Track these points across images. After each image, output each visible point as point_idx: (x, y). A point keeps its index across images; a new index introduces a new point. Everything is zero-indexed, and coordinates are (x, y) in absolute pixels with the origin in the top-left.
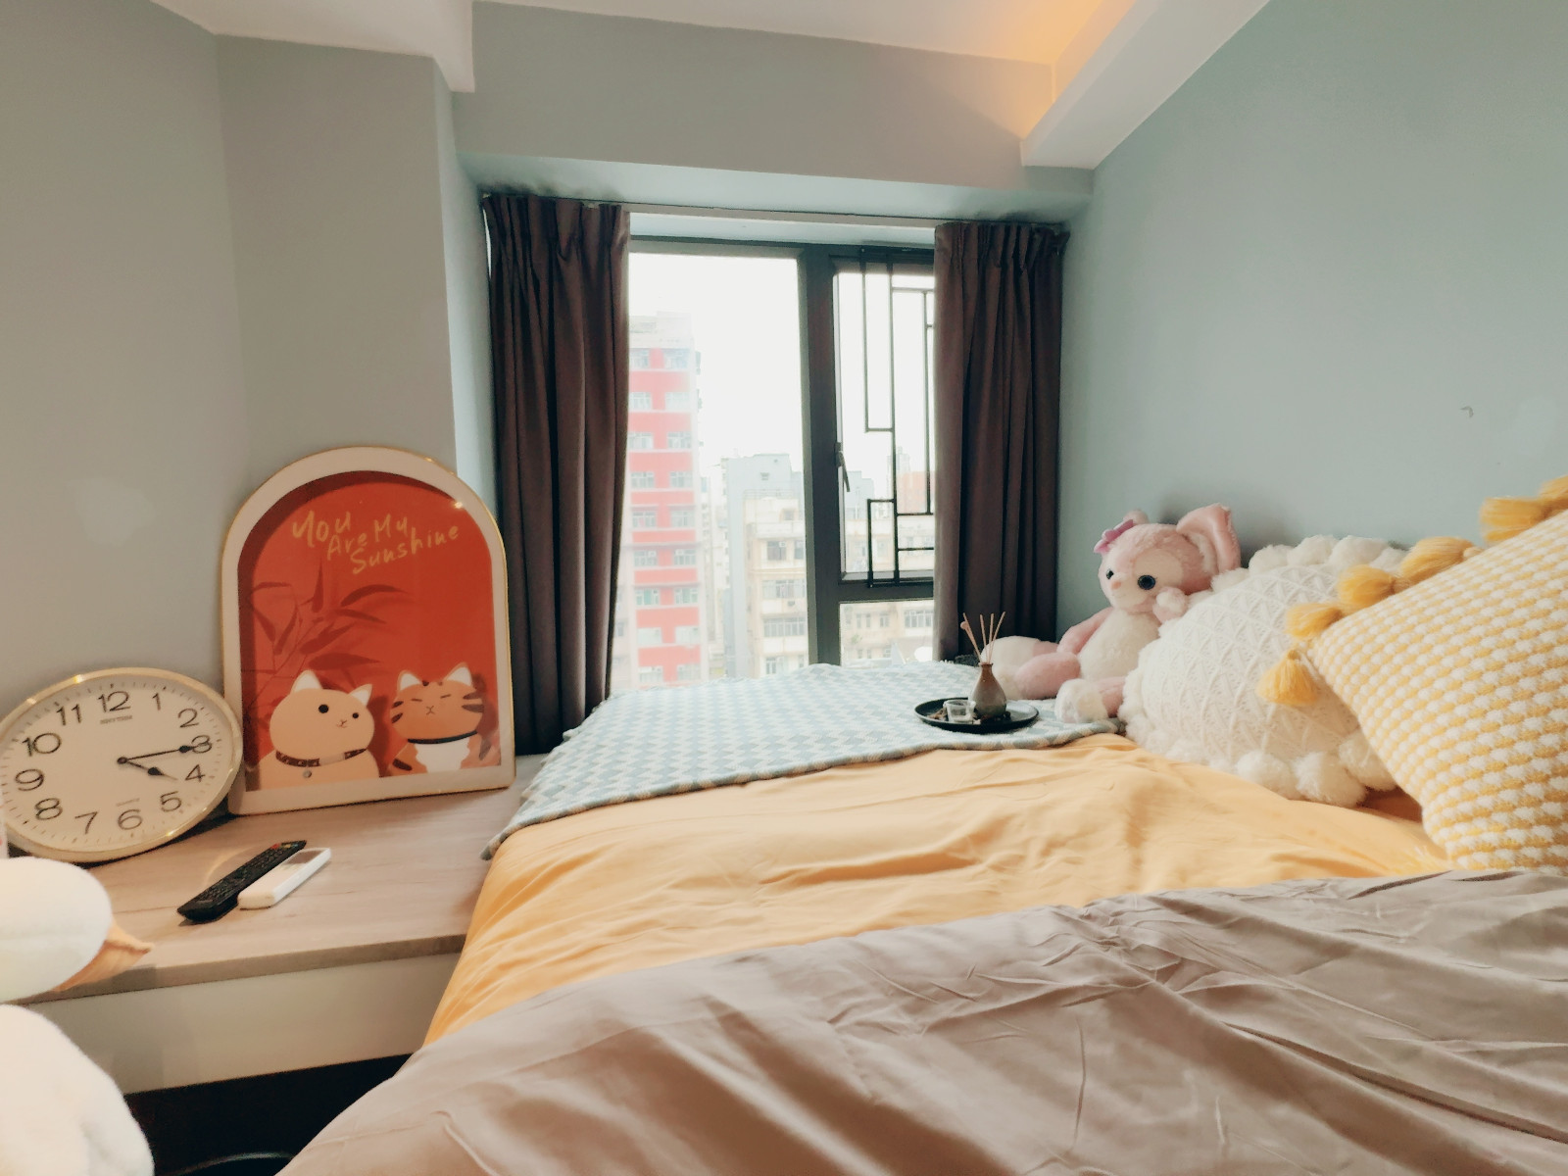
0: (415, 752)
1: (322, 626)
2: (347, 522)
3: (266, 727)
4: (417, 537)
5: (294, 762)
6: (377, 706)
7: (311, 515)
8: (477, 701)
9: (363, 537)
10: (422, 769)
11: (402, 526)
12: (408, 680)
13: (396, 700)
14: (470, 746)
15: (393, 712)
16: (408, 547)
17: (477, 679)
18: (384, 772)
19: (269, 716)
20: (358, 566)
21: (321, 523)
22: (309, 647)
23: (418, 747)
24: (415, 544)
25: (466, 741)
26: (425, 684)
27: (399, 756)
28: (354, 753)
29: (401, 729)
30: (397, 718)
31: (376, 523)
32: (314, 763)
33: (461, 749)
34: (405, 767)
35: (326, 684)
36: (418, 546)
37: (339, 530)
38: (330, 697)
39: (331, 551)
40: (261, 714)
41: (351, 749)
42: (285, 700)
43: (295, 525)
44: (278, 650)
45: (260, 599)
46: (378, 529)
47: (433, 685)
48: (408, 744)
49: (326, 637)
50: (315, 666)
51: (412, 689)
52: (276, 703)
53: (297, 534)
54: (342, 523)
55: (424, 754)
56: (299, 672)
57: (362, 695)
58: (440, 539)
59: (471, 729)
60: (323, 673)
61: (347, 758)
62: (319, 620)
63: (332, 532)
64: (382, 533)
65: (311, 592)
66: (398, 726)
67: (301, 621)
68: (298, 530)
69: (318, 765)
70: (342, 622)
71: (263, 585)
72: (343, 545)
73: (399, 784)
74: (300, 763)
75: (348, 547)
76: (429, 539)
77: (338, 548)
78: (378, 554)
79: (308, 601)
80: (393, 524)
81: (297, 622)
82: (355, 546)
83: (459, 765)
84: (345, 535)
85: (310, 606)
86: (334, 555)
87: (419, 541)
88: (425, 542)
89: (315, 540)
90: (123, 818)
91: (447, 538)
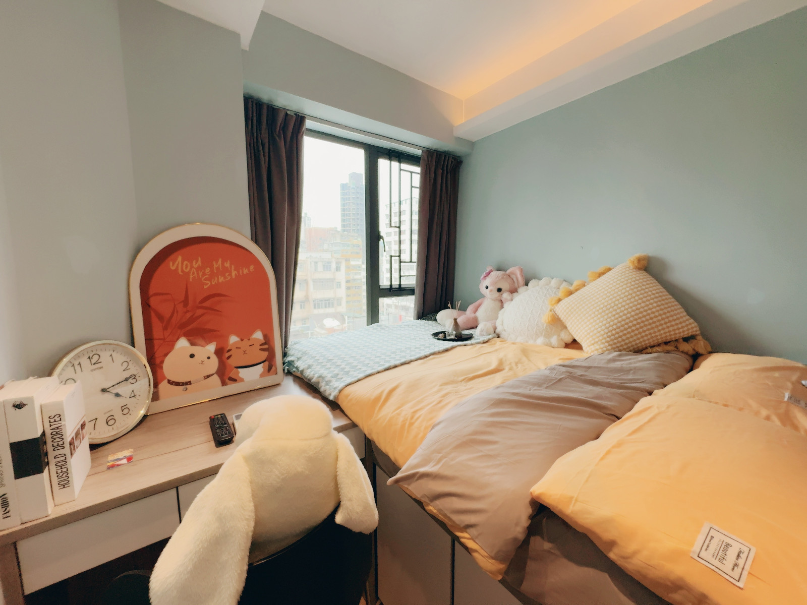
0: (238, 373)
1: (188, 315)
2: (199, 262)
3: (162, 368)
4: (235, 270)
5: (177, 384)
6: (219, 352)
7: (180, 259)
8: (266, 346)
9: (208, 270)
10: (242, 380)
11: (227, 265)
12: (233, 339)
13: (228, 348)
14: (263, 367)
15: (227, 355)
16: (230, 275)
17: (265, 336)
18: (224, 383)
19: (162, 362)
20: (207, 284)
21: (186, 262)
22: (182, 326)
23: (240, 370)
24: (234, 273)
25: (262, 365)
26: (242, 340)
27: (232, 375)
28: (208, 376)
29: (232, 362)
30: (229, 357)
31: (214, 263)
32: (189, 383)
33: (260, 369)
34: (234, 380)
35: (192, 344)
36: (236, 274)
37: (196, 266)
38: (195, 350)
39: (191, 277)
40: (158, 361)
41: (208, 374)
42: (171, 353)
43: (171, 263)
44: (165, 328)
45: (153, 301)
46: (215, 266)
47: (246, 340)
48: (235, 369)
49: (192, 320)
50: (187, 335)
51: (236, 343)
52: (166, 355)
53: (173, 268)
54: (196, 263)
55: (243, 373)
56: (178, 339)
57: (211, 348)
58: (245, 271)
59: (264, 359)
60: (191, 338)
61: (205, 379)
62: (188, 311)
63: (192, 267)
64: (218, 269)
65: (182, 298)
66: (230, 361)
67: (177, 312)
68: (173, 265)
69: (191, 384)
70: (199, 312)
71: (156, 294)
72: (198, 274)
73: (232, 388)
74: (181, 384)
75: (200, 275)
76: (241, 271)
77: (196, 274)
78: (216, 279)
79: (180, 303)
80: (223, 264)
81: (175, 314)
82: (204, 274)
83: (259, 376)
84: (198, 269)
85: (182, 305)
86: (194, 278)
87: (236, 272)
88: (238, 272)
89: (182, 271)
90: (108, 419)
91: (249, 270)
